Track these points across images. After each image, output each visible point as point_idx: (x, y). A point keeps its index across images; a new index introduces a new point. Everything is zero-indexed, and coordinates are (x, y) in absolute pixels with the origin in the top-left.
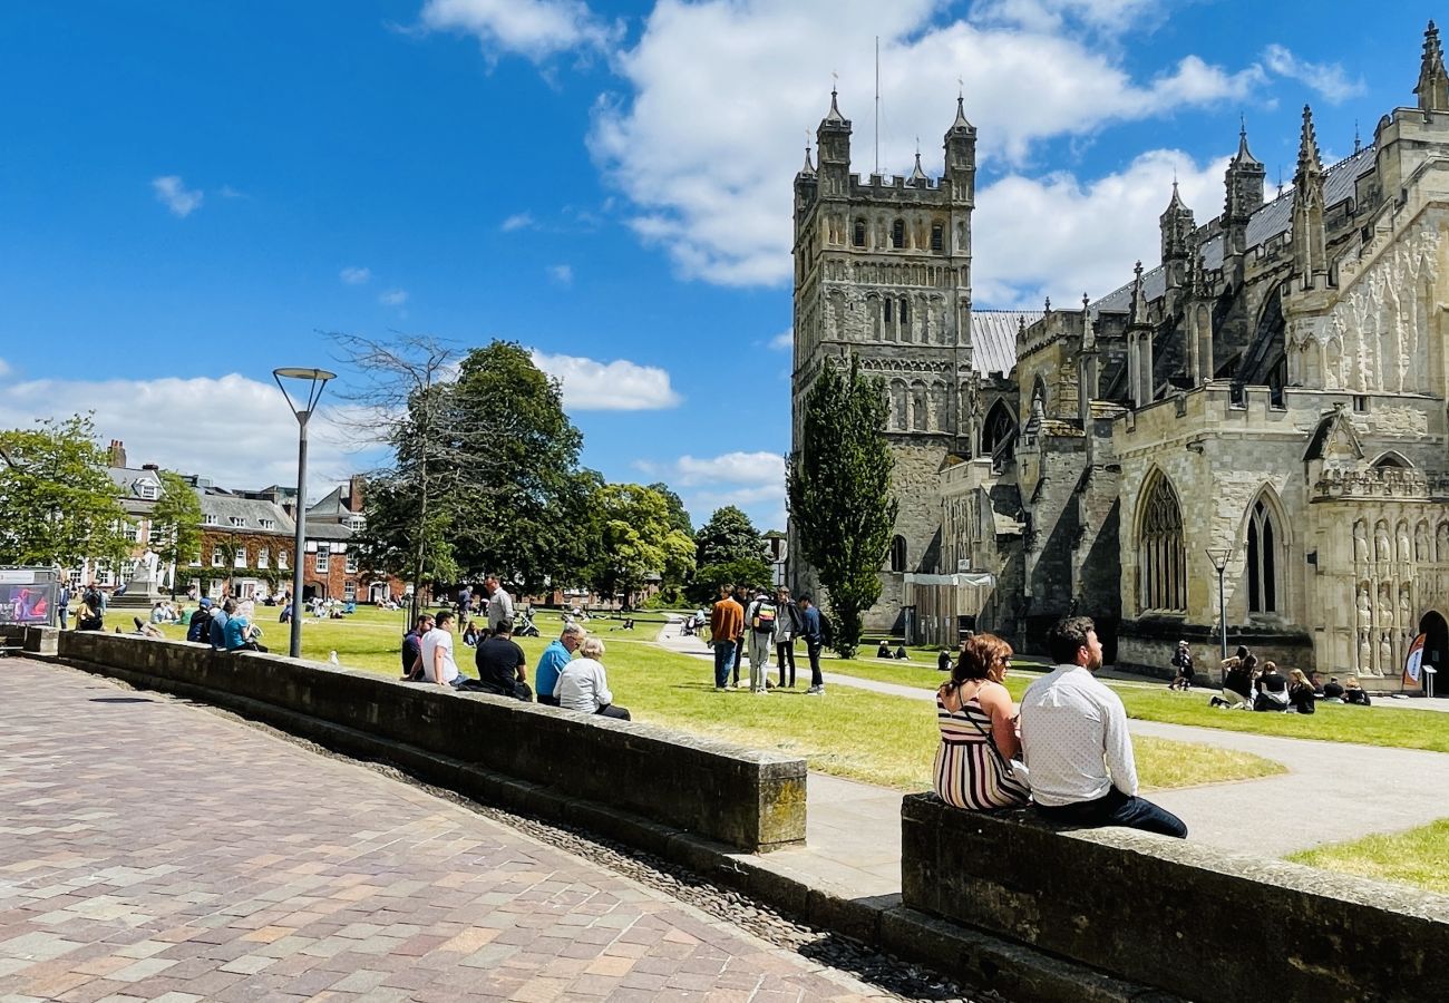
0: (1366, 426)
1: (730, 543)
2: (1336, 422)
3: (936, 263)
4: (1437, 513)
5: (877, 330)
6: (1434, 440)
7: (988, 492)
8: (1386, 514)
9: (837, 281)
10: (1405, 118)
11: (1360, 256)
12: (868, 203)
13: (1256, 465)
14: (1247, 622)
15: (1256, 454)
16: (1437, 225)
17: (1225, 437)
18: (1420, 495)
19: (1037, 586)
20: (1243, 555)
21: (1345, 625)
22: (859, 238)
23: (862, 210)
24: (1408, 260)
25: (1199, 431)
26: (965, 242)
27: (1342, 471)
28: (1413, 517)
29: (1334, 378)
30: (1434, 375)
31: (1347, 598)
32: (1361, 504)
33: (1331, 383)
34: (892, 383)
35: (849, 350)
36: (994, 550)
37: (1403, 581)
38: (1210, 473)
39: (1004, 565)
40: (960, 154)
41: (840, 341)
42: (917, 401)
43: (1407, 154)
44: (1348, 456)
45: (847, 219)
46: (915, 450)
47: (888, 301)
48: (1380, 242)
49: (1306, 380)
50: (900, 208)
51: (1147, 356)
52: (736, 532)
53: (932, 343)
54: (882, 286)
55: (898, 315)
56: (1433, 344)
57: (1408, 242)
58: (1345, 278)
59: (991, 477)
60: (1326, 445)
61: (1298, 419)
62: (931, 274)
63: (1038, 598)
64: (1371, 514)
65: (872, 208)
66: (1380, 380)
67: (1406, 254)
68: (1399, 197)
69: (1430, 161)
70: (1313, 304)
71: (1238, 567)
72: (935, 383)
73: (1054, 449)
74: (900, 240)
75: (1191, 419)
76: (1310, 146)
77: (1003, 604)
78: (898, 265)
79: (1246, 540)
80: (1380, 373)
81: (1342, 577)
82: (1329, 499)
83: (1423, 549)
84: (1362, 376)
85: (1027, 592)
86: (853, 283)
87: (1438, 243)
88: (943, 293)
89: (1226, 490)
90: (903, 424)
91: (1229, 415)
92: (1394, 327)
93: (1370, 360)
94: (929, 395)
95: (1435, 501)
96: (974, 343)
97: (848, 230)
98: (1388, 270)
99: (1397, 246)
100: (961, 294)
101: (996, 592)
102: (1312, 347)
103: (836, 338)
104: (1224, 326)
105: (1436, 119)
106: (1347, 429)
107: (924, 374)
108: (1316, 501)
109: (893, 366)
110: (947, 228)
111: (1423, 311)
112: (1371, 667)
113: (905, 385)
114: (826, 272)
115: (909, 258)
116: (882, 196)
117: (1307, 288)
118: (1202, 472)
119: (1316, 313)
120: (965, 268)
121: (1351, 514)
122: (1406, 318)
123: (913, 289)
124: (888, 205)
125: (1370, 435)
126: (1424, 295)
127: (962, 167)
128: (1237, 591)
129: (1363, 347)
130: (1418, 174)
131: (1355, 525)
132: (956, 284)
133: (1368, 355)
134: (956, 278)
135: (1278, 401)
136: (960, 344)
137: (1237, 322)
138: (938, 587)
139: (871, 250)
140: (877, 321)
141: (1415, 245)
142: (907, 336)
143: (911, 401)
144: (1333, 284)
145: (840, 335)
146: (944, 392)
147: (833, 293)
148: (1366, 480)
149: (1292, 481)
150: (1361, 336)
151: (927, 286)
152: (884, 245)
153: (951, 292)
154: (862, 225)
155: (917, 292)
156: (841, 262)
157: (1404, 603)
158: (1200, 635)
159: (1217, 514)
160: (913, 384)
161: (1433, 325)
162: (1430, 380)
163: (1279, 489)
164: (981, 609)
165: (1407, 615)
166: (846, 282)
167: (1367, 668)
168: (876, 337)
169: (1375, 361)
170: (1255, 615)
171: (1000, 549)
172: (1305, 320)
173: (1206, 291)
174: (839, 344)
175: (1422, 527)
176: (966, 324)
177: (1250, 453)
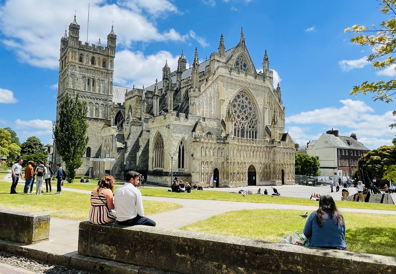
0: (205, 125)
1: (34, 148)
2: (199, 123)
3: (103, 71)
4: (218, 146)
5: (85, 87)
6: (218, 129)
7: (115, 136)
8: (208, 145)
9: (73, 71)
10: (216, 55)
11: (205, 85)
12: (84, 50)
13: (181, 132)
14: (177, 171)
15: (181, 130)
16: (221, 80)
17: (175, 125)
18: (215, 141)
19: (128, 162)
20: (177, 154)
21: (198, 171)
22: (81, 60)
23: (82, 52)
24: (215, 87)
25: (169, 123)
26: (112, 66)
27: (199, 135)
28: (213, 146)
29: (199, 113)
30: (219, 114)
31: (199, 165)
32: (203, 143)
33: (198, 114)
34: (89, 103)
35: (76, 92)
36: (116, 152)
37: (211, 161)
38: (171, 134)
39: (119, 156)
40: (112, 42)
41: (73, 89)
42: (96, 109)
43: (216, 63)
44: (201, 131)
45: (77, 53)
46: (95, 122)
47: (89, 79)
48: (210, 82)
49: (193, 113)
50: (94, 53)
51: (158, 103)
52: (35, 145)
53: (101, 93)
54: (87, 75)
55: (92, 84)
56: (219, 107)
57: (215, 83)
58: (202, 90)
59: (116, 131)
60: (196, 129)
61: (191, 122)
62: (102, 74)
63: (127, 165)
64: (205, 145)
65: (85, 52)
66: (208, 114)
67: (215, 86)
68: (214, 72)
69: (220, 65)
70: (195, 95)
71: (176, 157)
72: (102, 104)
73: (134, 125)
74: (93, 62)
75: (167, 120)
76: (196, 57)
77: (118, 167)
78: (92, 69)
79: (178, 151)
80: (208, 113)
81: (198, 160)
82: (196, 141)
83: (215, 153)
84: (205, 113)
85: (125, 164)
86: (78, 73)
87: (221, 84)
88: (105, 80)
89: (174, 138)
90: (92, 115)
91: (176, 120)
92: (212, 102)
93: (206, 110)
94: (100, 107)
95: (218, 143)
96: (113, 94)
97: (77, 57)
98: (211, 89)
99: (213, 84)
100: (110, 80)
101: (116, 164)
102: (195, 105)
103: (72, 88)
104: (176, 98)
105: (222, 56)
106: (201, 125)
107: (99, 102)
108: (194, 142)
109: (89, 98)
110: (107, 62)
111: (217, 99)
112: (204, 181)
113: (93, 104)
114: (70, 68)
115: (96, 68)
116: (88, 49)
117: (194, 91)
118: (169, 134)
119: (196, 97)
120: (112, 73)
121: (201, 145)
122: (214, 101)
123: (97, 77)
124: (90, 52)
125: (206, 127)
126: (218, 96)
127: (112, 45)
128: (176, 163)
129: (205, 106)
130: (218, 68)
131: (202, 148)
132: (109, 77)
133: (206, 108)
134: (109, 76)
135: (187, 117)
136: (109, 94)
137: (179, 97)
138: (100, 162)
139: (84, 64)
140: (85, 84)
141: (216, 84)
142: (94, 90)
143: (94, 108)
144: (199, 91)
145: (73, 87)
146: (104, 107)
147: (72, 74)
148: (204, 137)
149: (189, 136)
150: (205, 104)
151: (101, 77)
152: (88, 63)
153: (108, 79)
154: (82, 56)
155: (98, 78)
156: (75, 66)
157: (211, 166)
158: (167, 174)
159: (172, 144)
160: (95, 104)
161: (219, 103)
162: (218, 115)
163: (186, 138)
164: (112, 168)
165: (211, 169)
166: (76, 72)
167: (203, 181)
168: (85, 89)
169: (207, 110)
170: (179, 169)
171: (118, 151)
172: (193, 98)
173: (172, 89)
174: (73, 90)
175: (215, 149)
176: (111, 89)
177: (180, 129)
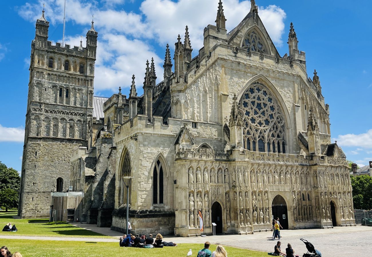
0: (196, 133)
2: (184, 131)
4: (217, 165)
6: (219, 140)
8: (200, 165)
10: (211, 28)
11: (195, 73)
13: (157, 145)
14: (151, 208)
15: (157, 142)
16: (221, 65)
17: (145, 135)
18: (211, 158)
19: (96, 196)
20: (151, 181)
21: (185, 208)
24: (211, 76)
25: (136, 132)
28: (209, 166)
29: (186, 115)
30: (219, 117)
31: (185, 197)
32: (191, 161)
33: (185, 117)
36: (84, 182)
37: (205, 190)
38: (139, 149)
39: (87, 188)
43: (211, 40)
44: (188, 143)
46: (68, 144)
48: (202, 69)
49: (177, 115)
51: (135, 108)
53: (78, 106)
56: (219, 106)
57: (211, 70)
58: (190, 80)
59: (86, 154)
60: (181, 139)
61: (172, 129)
63: (96, 201)
64: (194, 165)
66: (202, 117)
67: (211, 74)
68: (209, 54)
69: (219, 44)
70: (179, 88)
71: (149, 185)
72: (78, 121)
73: (105, 143)
75: (135, 128)
77: (87, 204)
79: (152, 175)
80: (202, 114)
81: (184, 189)
82: (180, 159)
83: (213, 178)
84: (196, 115)
85: (92, 199)
87: (221, 72)
89: (145, 155)
90: (64, 135)
91: (147, 126)
92: (207, 99)
93: (198, 110)
94: (76, 125)
95: (217, 160)
98: (205, 79)
99: (208, 71)
102: (179, 104)
105: (221, 30)
106: (190, 135)
108: (176, 160)
111: (216, 94)
112: (194, 225)
117: (178, 82)
118: (137, 148)
119: (180, 91)
121: (187, 164)
122: (211, 96)
125: (198, 137)
126: (216, 89)
128: (148, 195)
129: (196, 105)
130: (215, 48)
131: (189, 169)
133: (198, 108)
135: (166, 123)
141: (214, 72)
144: (186, 81)
146: (81, 124)
148: (193, 152)
149: (170, 152)
150: (195, 101)
151: (77, 85)
157: (206, 199)
158: (133, 214)
159: (141, 165)
161: (219, 99)
162: (218, 118)
163: (165, 155)
164: (77, 206)
165: (207, 203)
167: (192, 225)
169: (200, 110)
170: (155, 205)
171: (86, 181)
172: (176, 94)
175: (213, 170)
177: (155, 141)
